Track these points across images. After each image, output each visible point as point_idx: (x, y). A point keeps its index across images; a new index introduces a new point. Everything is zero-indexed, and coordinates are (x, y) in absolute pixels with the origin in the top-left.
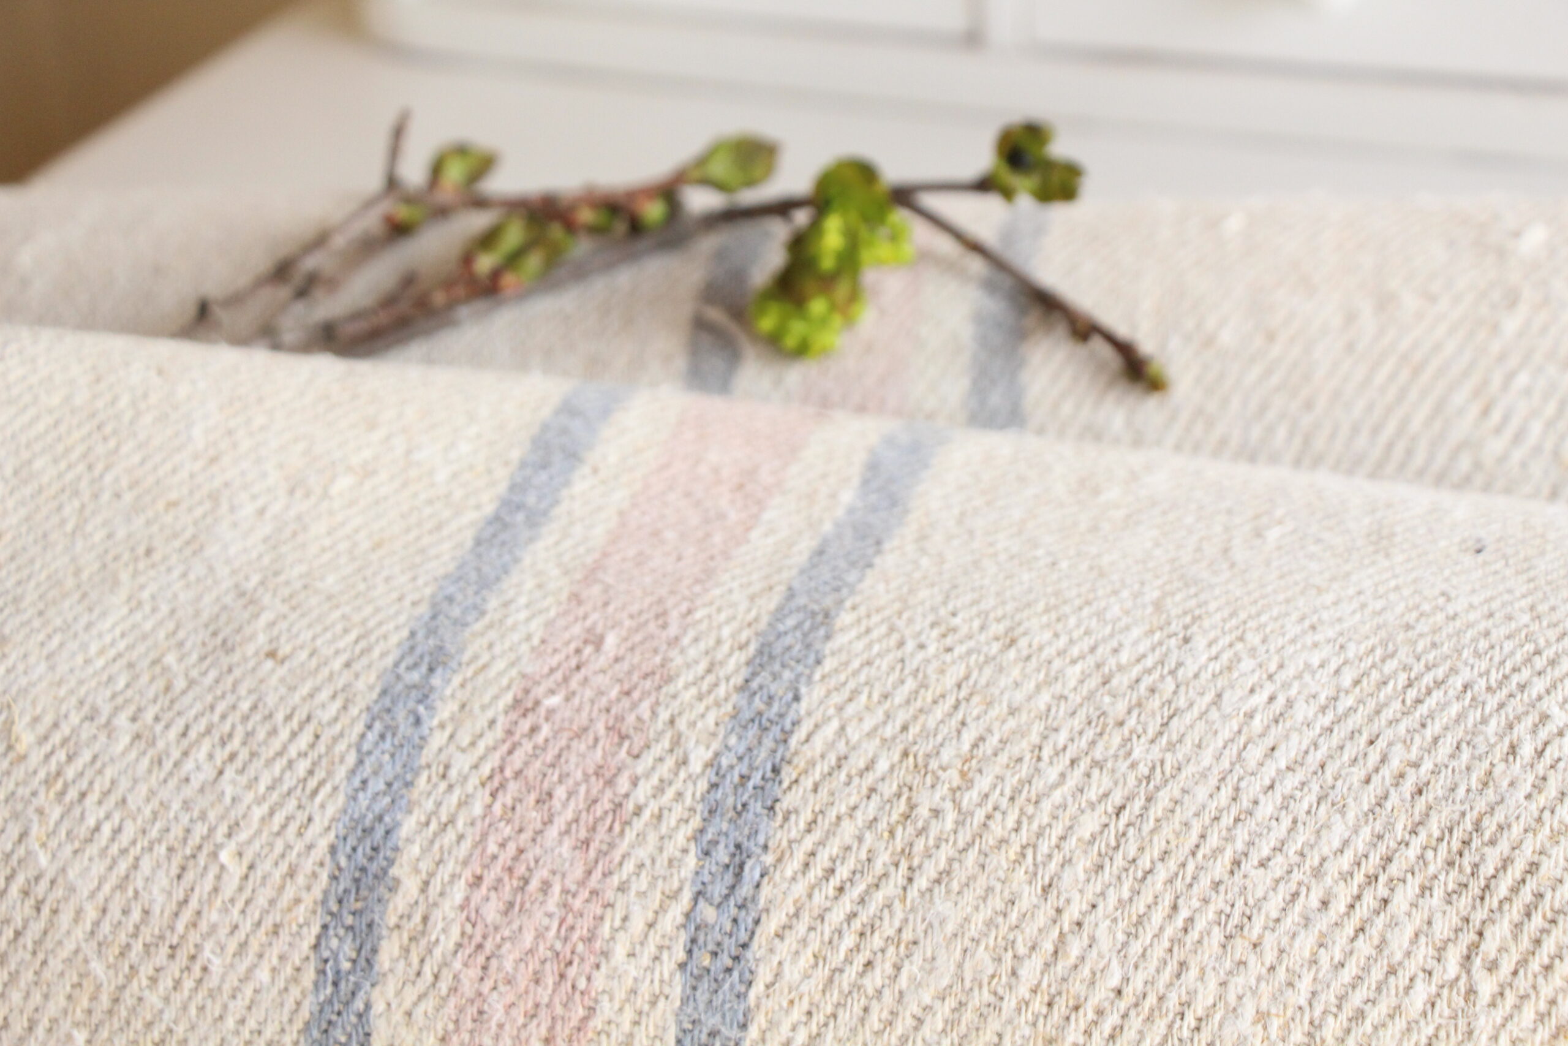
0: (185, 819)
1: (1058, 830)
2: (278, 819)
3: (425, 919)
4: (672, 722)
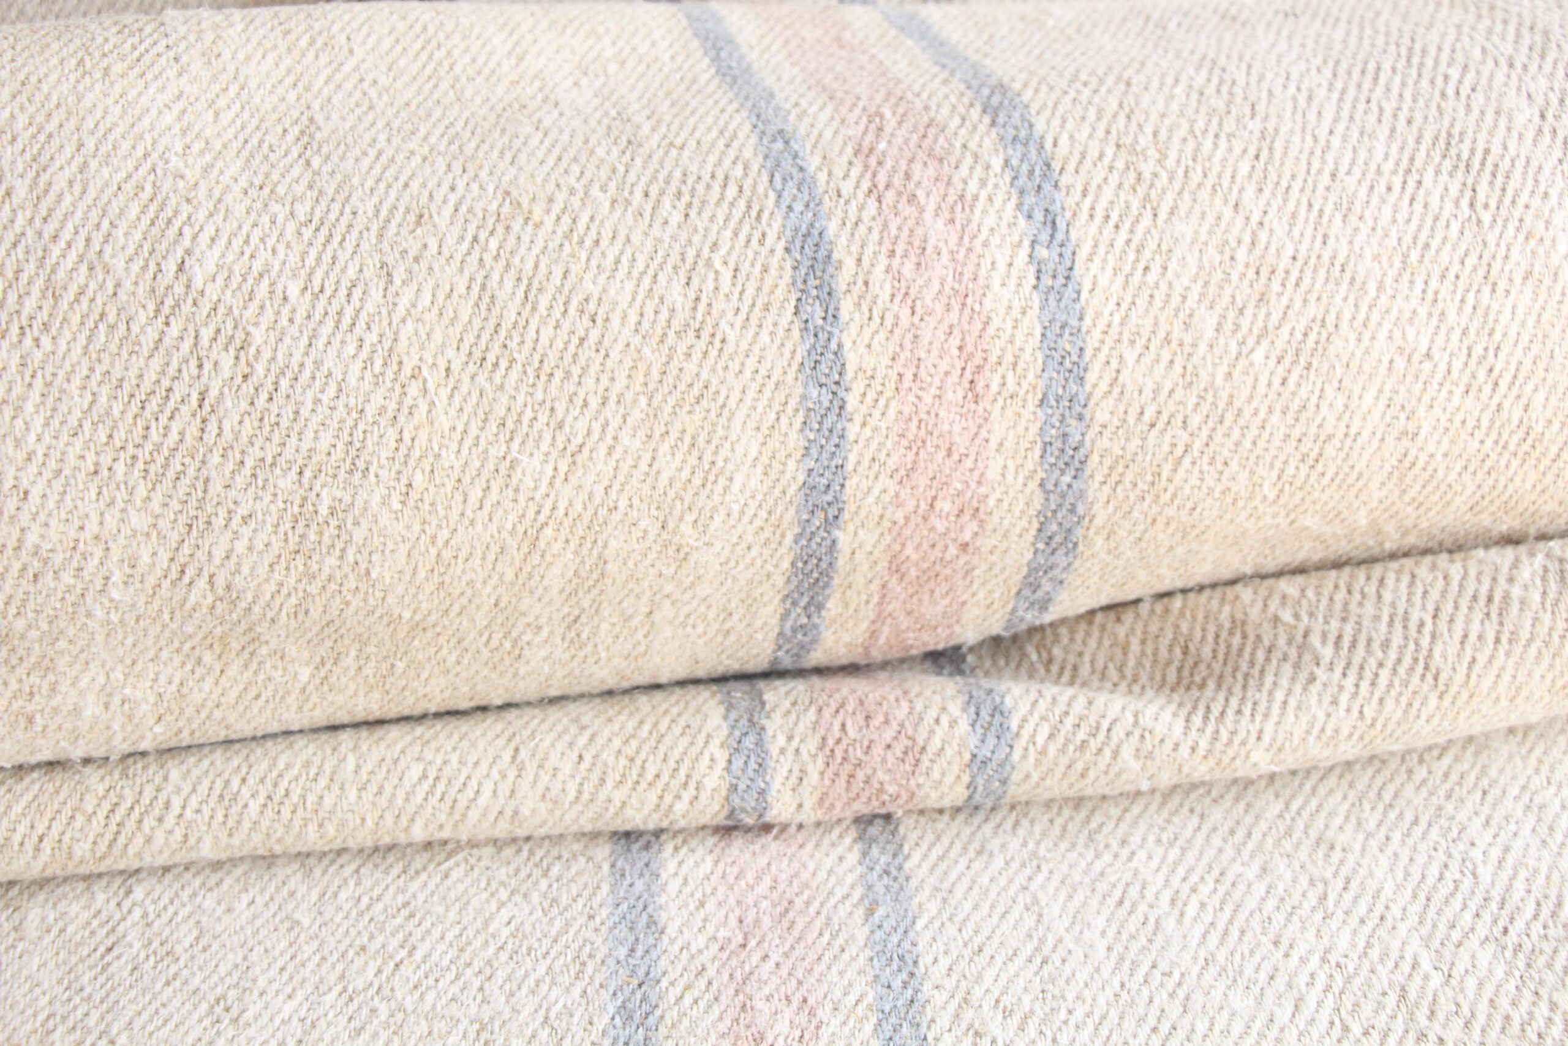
0: (677, 247)
1: (1228, 173)
2: (742, 237)
3: (866, 283)
4: (965, 146)
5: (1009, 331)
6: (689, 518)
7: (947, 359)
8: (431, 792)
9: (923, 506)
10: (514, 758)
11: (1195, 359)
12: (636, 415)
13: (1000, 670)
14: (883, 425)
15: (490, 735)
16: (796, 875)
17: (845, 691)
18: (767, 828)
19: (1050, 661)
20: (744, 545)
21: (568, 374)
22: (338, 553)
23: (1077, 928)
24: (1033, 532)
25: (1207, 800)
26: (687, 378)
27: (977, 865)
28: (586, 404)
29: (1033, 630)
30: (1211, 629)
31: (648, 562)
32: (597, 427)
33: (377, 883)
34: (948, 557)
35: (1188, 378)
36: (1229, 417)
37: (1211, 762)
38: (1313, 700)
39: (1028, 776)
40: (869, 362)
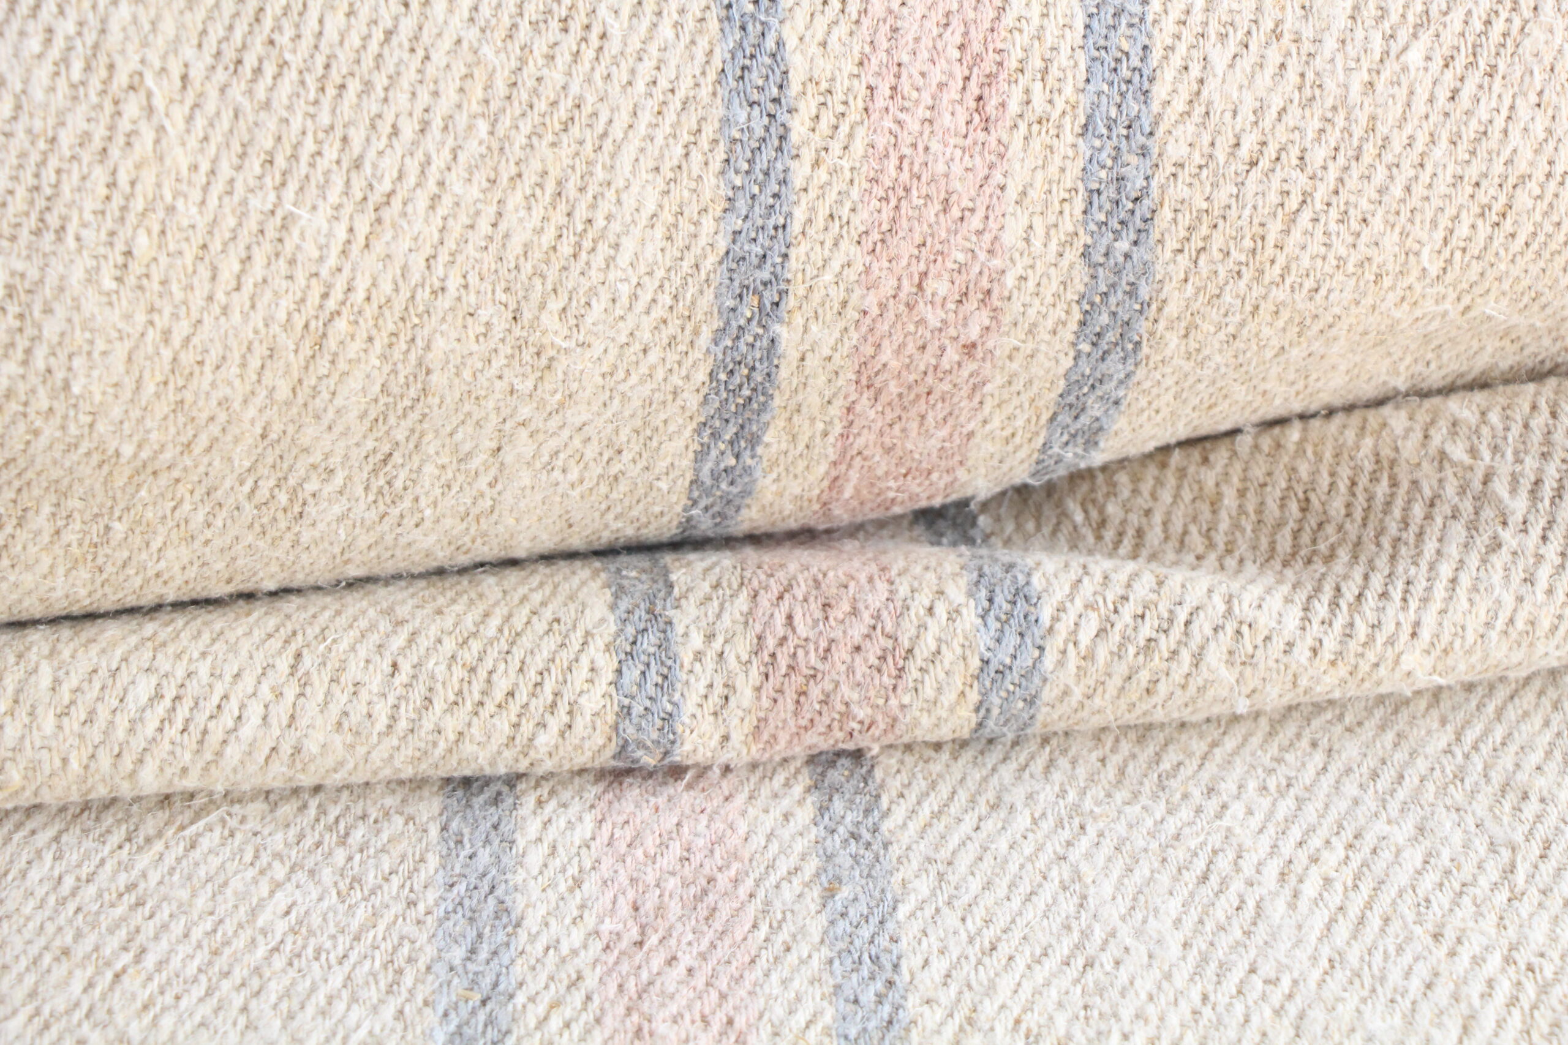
5: (1036, 21)
6: (554, 305)
7: (942, 64)
8: (167, 720)
9: (907, 287)
10: (294, 667)
11: (1318, 63)
12: (473, 148)
13: (1027, 538)
14: (846, 164)
15: (258, 634)
16: (720, 840)
17: (793, 567)
18: (676, 772)
19: (1103, 523)
20: (637, 347)
21: (368, 86)
22: (20, 355)
23: (1139, 916)
24: (1073, 326)
25: (1338, 729)
26: (548, 92)
27: (989, 826)
28: (395, 132)
29: (1077, 477)
30: (1345, 472)
31: (493, 371)
32: (412, 167)
33: (87, 856)
34: (945, 364)
35: (1308, 92)
36: (1370, 150)
37: (1343, 670)
38: (1497, 577)
39: (1066, 693)
40: (824, 68)
